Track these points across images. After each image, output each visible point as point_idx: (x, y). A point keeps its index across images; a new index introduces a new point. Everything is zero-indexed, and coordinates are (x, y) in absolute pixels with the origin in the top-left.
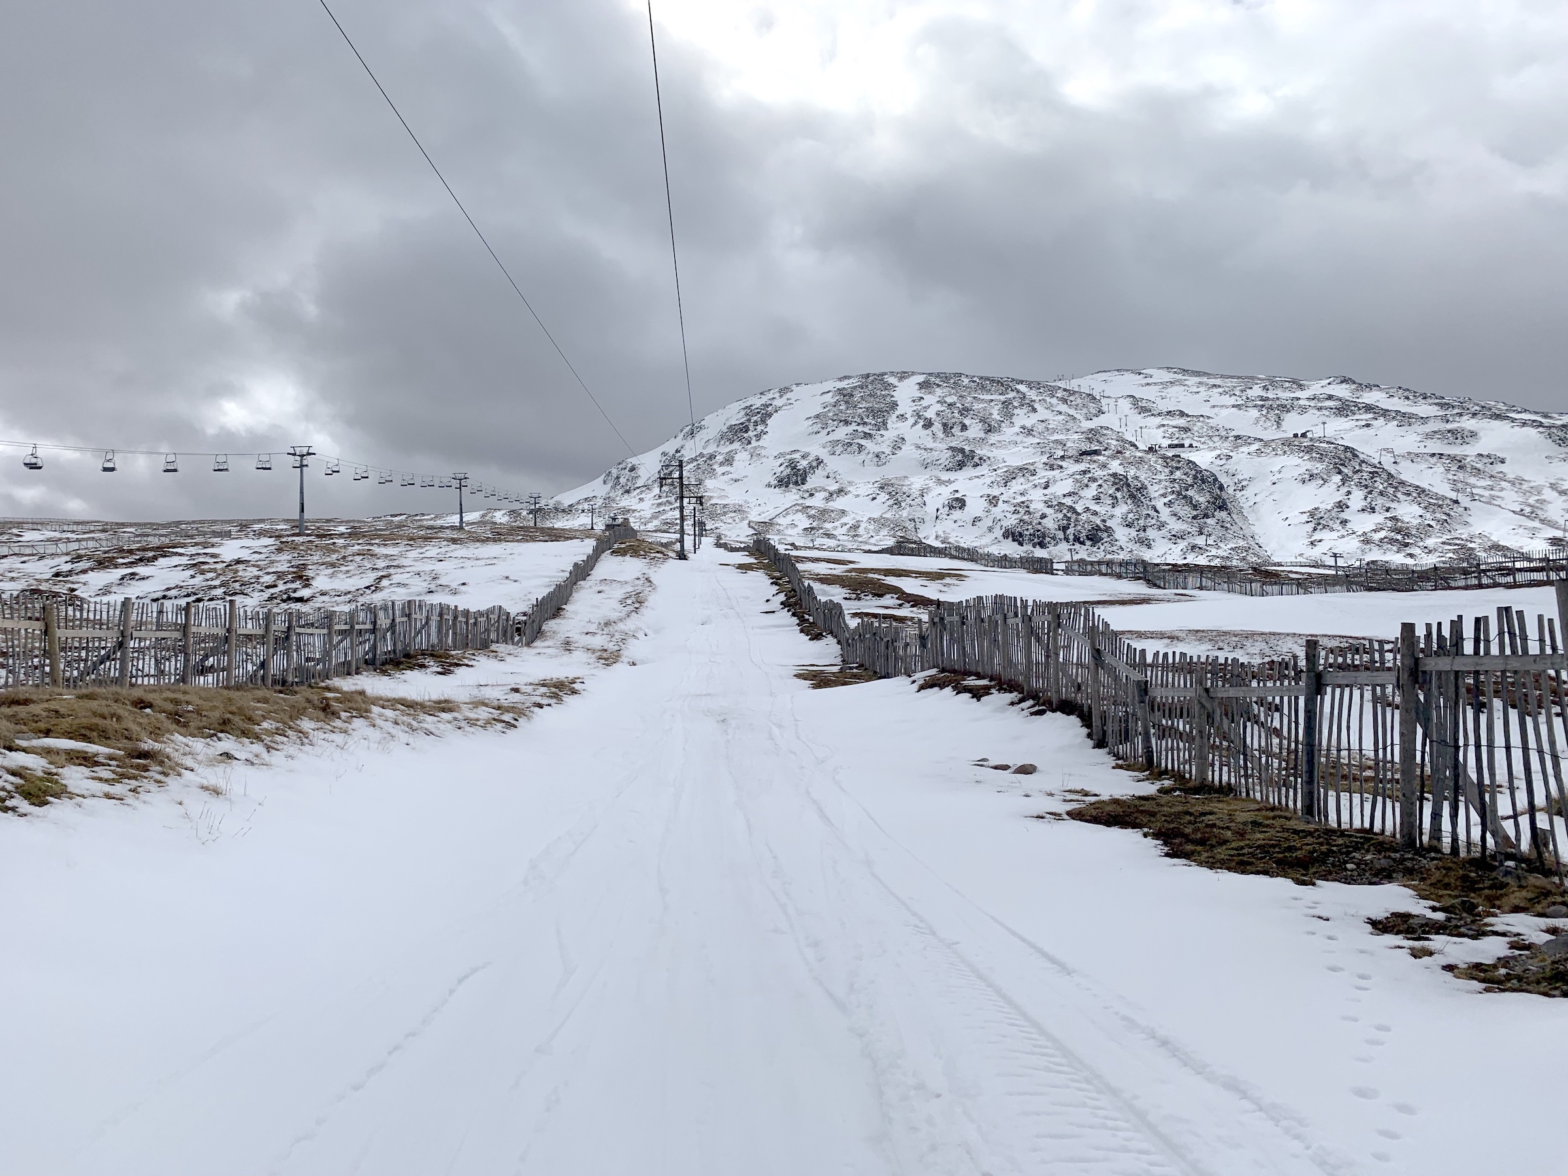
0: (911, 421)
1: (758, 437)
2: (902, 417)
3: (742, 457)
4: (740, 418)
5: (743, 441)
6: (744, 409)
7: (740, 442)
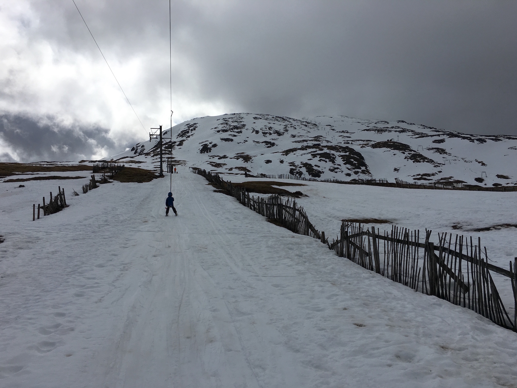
0: (251, 131)
1: (192, 135)
2: (247, 130)
3: (187, 142)
4: (185, 128)
5: (187, 136)
6: (187, 125)
7: (186, 137)
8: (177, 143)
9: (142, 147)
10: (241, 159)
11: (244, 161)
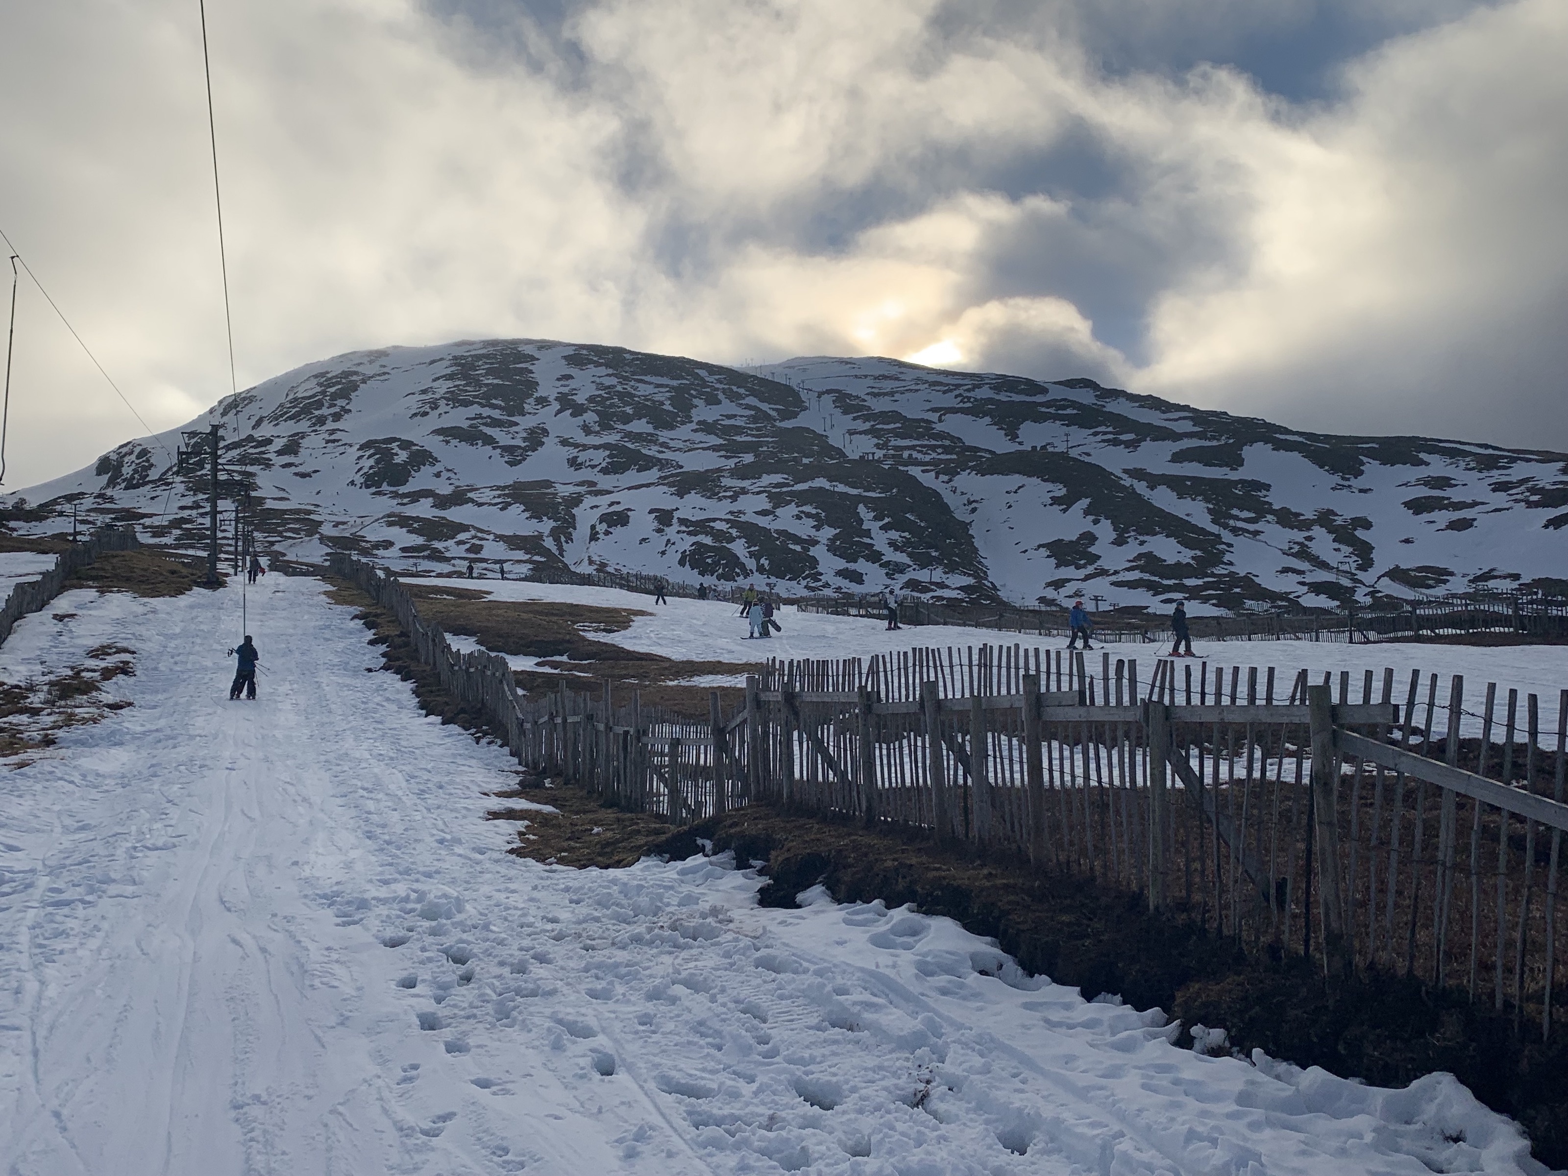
0: (556, 406)
1: (337, 417)
2: (543, 401)
3: (313, 442)
4: (308, 389)
5: (314, 420)
6: (316, 376)
7: (309, 423)
8: (278, 444)
9: (138, 458)
10: (517, 509)
11: (527, 514)
